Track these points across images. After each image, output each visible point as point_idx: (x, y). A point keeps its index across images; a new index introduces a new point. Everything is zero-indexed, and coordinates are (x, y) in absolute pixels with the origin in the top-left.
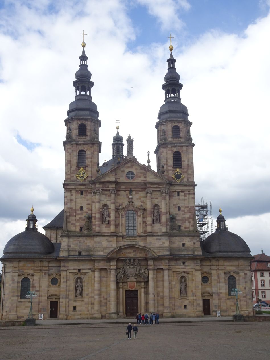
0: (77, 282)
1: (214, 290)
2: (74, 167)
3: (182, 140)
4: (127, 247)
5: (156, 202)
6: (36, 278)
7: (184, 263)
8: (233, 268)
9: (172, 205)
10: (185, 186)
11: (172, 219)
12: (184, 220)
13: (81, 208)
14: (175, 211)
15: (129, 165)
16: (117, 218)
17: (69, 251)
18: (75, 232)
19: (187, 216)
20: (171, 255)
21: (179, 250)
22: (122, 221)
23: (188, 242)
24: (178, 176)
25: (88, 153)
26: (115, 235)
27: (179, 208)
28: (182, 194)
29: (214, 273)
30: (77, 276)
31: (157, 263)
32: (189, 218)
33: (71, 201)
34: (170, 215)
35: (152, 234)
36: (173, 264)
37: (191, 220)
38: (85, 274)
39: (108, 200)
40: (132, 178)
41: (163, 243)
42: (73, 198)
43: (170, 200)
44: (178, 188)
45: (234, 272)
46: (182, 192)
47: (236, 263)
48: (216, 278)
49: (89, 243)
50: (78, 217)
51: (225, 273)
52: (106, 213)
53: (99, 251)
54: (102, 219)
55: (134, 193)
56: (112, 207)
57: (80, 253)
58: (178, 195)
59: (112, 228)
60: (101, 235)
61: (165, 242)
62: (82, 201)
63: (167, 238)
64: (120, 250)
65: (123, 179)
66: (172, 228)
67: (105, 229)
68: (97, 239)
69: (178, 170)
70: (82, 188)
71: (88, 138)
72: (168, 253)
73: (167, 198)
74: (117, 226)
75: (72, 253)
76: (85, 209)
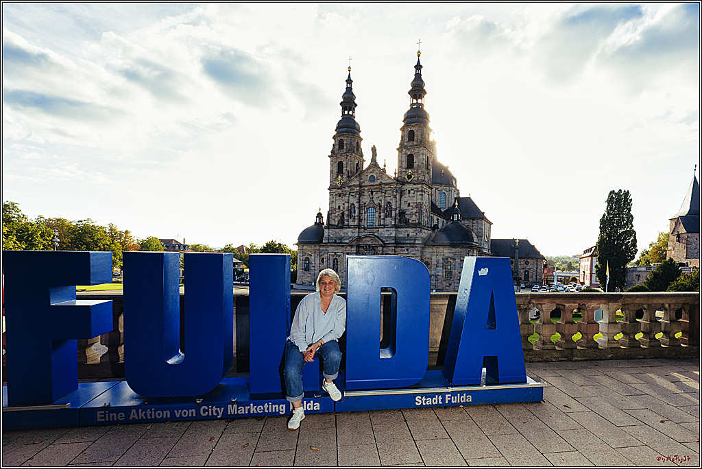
0: (334, 262)
1: (433, 272)
2: (335, 176)
3: (415, 143)
4: (366, 236)
5: (388, 199)
6: (313, 257)
7: (407, 250)
8: (451, 255)
9: (402, 202)
10: (415, 184)
11: (402, 213)
12: (411, 215)
13: (339, 207)
14: (404, 207)
15: (371, 170)
16: (360, 213)
17: (328, 239)
18: (335, 225)
19: (414, 211)
20: (395, 243)
21: (404, 239)
22: (364, 216)
23: (411, 232)
24: (409, 177)
25: (344, 163)
26: (359, 226)
27: (409, 205)
28: (412, 192)
29: (434, 258)
30: (334, 257)
31: (385, 249)
32: (416, 212)
33: (333, 202)
34: (399, 211)
35: (384, 226)
36: (398, 250)
37: (417, 214)
38: (339, 256)
39: (353, 200)
40: (374, 181)
41: (391, 233)
42: (334, 200)
43: (401, 197)
44: (408, 187)
45: (451, 258)
46: (412, 190)
47: (454, 250)
48: (435, 263)
49: (341, 233)
50: (336, 215)
51: (443, 259)
52: (353, 210)
53: (346, 239)
54: (350, 216)
55: (374, 193)
56: (357, 205)
57: (336, 240)
58: (409, 193)
59: (356, 222)
60: (349, 227)
61: (393, 232)
62: (339, 202)
63: (394, 229)
64: (359, 238)
65: (367, 183)
66: (400, 221)
67: (351, 223)
68: (346, 230)
69: (410, 171)
70: (340, 191)
71: (345, 151)
72: (393, 242)
73: (398, 196)
74: (360, 220)
75: (330, 241)
76: (341, 208)
